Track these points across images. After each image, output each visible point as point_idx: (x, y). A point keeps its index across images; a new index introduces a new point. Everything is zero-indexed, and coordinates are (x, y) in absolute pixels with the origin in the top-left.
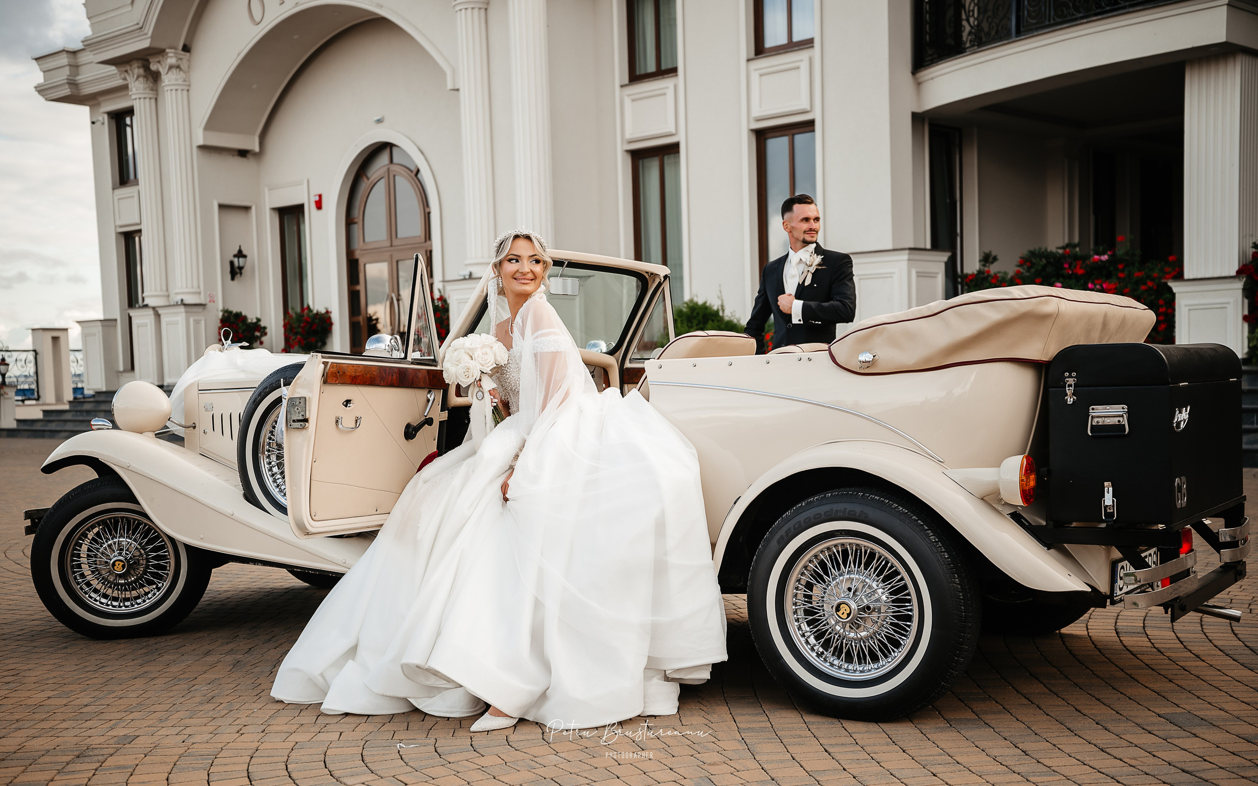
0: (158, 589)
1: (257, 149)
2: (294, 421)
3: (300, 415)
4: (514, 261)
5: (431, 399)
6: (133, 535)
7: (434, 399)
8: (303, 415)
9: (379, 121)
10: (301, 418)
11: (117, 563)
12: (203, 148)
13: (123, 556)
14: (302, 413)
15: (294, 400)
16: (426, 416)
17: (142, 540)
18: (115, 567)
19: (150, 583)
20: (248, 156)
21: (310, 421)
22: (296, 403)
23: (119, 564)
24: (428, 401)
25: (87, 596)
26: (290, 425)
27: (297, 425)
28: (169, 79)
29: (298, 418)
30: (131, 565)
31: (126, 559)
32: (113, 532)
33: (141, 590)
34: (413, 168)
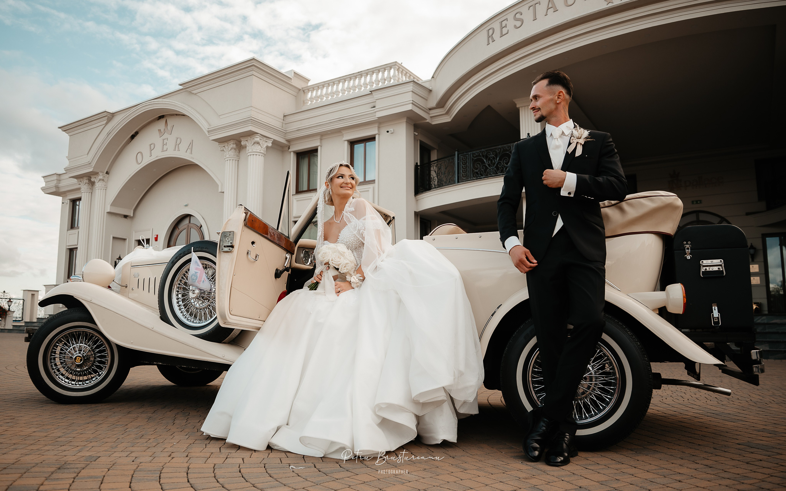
0: (99, 375)
1: (132, 215)
2: (225, 246)
3: (230, 243)
4: (341, 178)
6: (88, 342)
8: (231, 243)
9: (186, 206)
10: (230, 244)
11: (77, 358)
12: (109, 213)
13: (81, 354)
14: (231, 241)
15: (226, 233)
16: (284, 267)
17: (93, 346)
18: (76, 360)
19: (96, 372)
20: (127, 218)
21: (235, 247)
22: (227, 235)
23: (79, 359)
24: (287, 258)
25: (58, 377)
26: (222, 249)
27: (226, 249)
28: (98, 185)
29: (228, 245)
30: (86, 359)
31: (83, 356)
32: (77, 340)
33: (89, 375)
34: (199, 225)
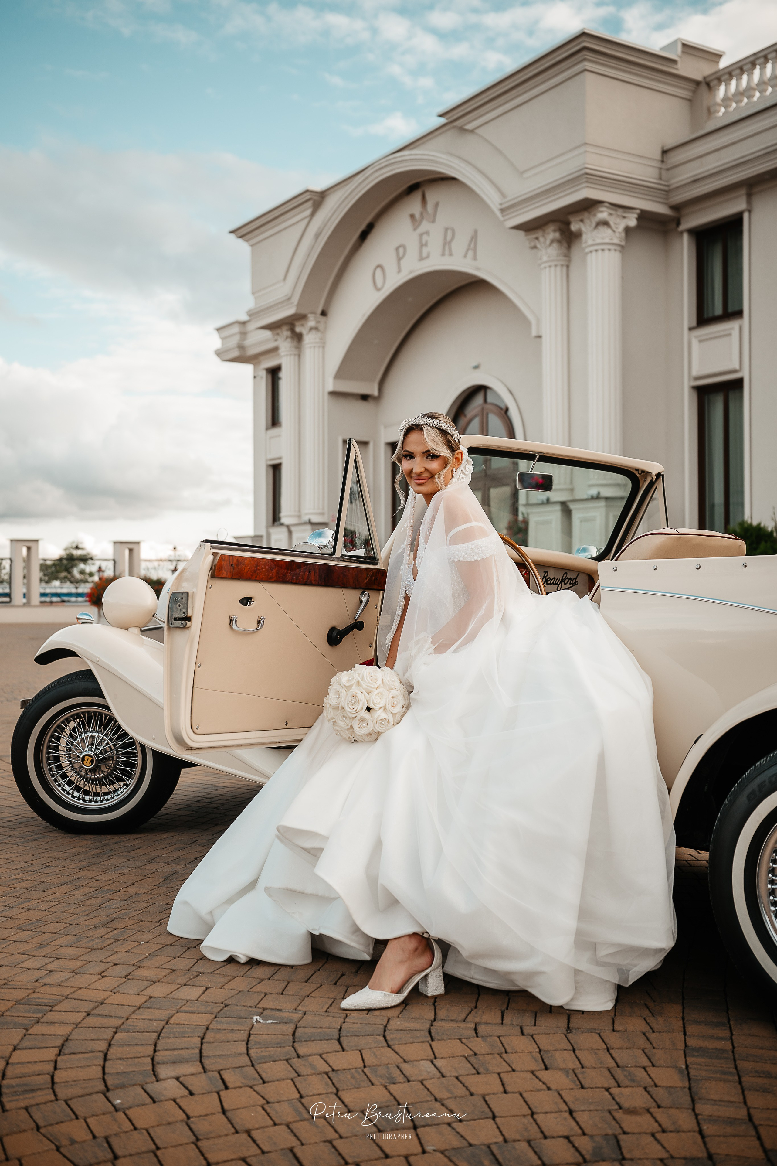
0: (127, 785)
1: (376, 393)
2: (175, 619)
3: (182, 612)
4: (409, 458)
5: (364, 600)
7: (368, 601)
8: (184, 613)
9: (476, 367)
10: (182, 616)
11: (86, 758)
12: (334, 394)
13: (92, 751)
14: (184, 610)
15: (177, 595)
16: (356, 620)
18: (85, 762)
20: (369, 399)
21: (193, 619)
22: (178, 598)
23: (88, 759)
24: (361, 602)
25: (61, 788)
26: (171, 624)
27: (178, 623)
28: (309, 339)
29: (179, 616)
31: (95, 754)
34: (503, 406)
